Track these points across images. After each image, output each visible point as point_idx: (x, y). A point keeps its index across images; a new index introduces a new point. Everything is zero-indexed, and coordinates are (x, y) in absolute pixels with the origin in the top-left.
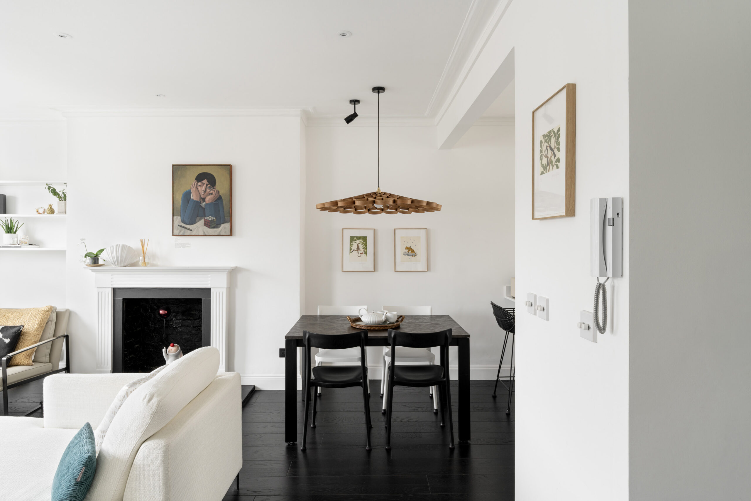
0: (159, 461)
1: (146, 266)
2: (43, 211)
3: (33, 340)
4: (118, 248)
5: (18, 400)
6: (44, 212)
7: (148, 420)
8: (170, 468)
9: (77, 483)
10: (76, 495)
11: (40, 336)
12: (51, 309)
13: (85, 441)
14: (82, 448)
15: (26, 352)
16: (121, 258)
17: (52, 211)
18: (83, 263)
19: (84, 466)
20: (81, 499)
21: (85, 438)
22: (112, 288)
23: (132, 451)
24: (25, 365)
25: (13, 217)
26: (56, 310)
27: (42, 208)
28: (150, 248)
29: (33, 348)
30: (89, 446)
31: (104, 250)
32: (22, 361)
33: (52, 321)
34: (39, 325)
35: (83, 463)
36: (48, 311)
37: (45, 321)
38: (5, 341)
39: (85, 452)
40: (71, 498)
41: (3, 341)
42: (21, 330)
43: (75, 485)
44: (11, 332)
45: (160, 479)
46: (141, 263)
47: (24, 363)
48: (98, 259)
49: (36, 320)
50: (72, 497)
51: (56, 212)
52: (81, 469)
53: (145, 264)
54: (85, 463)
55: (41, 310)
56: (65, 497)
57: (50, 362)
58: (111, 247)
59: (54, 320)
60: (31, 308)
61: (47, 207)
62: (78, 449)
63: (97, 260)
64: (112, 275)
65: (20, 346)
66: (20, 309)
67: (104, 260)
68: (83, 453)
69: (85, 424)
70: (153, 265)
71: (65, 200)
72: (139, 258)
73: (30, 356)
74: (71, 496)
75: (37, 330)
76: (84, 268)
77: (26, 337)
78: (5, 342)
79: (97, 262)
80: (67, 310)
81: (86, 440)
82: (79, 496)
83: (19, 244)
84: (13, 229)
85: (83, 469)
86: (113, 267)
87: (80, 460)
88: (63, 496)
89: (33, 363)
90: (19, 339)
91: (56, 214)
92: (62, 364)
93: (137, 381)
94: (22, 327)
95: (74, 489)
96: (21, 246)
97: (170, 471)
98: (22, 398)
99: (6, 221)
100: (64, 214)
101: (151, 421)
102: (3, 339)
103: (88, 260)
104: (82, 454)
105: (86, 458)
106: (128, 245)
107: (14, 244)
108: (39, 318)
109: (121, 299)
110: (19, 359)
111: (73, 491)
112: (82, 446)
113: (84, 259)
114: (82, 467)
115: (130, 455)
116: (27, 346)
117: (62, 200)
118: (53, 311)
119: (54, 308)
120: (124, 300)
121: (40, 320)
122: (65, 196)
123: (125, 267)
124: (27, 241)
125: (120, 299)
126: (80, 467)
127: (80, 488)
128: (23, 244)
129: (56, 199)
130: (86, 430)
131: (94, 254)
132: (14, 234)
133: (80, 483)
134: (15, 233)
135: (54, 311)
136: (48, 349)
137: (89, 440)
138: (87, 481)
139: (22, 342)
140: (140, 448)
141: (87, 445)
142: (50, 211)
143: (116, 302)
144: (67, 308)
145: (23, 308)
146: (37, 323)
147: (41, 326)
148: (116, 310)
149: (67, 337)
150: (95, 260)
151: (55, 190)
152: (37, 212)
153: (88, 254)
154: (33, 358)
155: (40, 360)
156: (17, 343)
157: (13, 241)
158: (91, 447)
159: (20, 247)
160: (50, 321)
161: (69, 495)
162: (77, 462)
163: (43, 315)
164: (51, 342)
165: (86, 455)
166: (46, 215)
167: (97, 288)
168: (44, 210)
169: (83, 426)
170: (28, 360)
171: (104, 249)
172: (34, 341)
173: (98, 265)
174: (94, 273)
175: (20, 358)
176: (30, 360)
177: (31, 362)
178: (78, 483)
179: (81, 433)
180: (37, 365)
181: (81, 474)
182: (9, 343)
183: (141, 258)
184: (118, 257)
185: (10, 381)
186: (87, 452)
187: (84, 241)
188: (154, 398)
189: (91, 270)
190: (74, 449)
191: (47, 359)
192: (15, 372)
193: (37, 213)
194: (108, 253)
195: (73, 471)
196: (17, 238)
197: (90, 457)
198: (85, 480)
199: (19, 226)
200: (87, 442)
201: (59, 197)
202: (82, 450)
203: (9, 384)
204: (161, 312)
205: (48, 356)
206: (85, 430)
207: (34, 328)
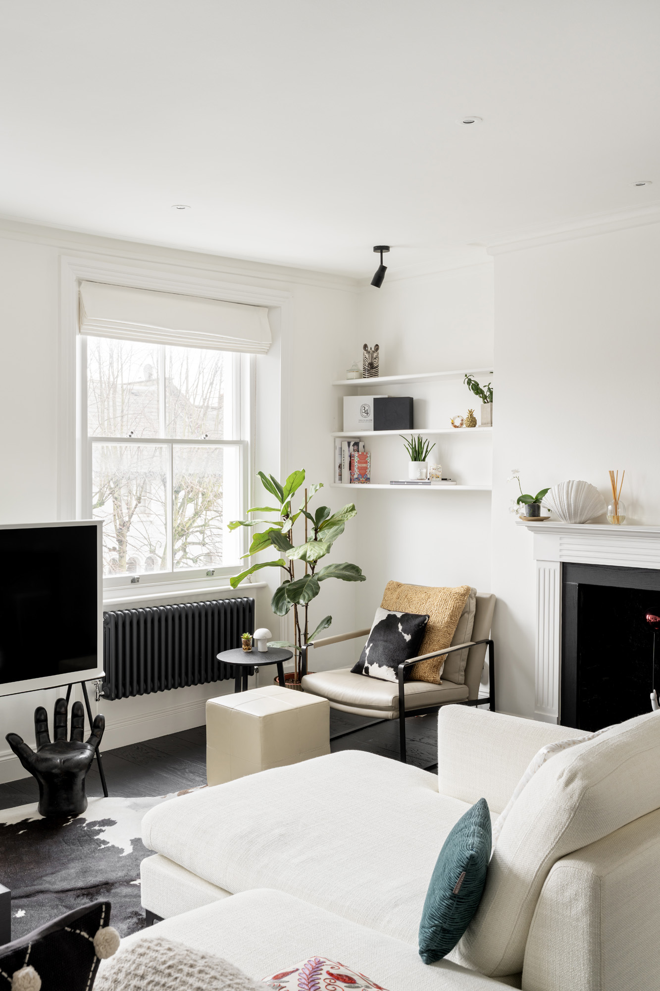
0: (581, 905)
1: (620, 525)
2: (461, 422)
3: (442, 641)
4: (570, 488)
5: (423, 738)
6: (462, 424)
7: (564, 818)
8: (602, 925)
9: (453, 895)
10: (453, 917)
11: (452, 636)
12: (468, 593)
13: (472, 828)
14: (465, 839)
15: (431, 660)
16: (575, 506)
17: (473, 423)
18: (514, 513)
19: (463, 870)
20: (461, 926)
21: (473, 824)
22: (560, 562)
23: (539, 869)
24: (430, 682)
25: (421, 434)
26: (475, 594)
27: (458, 417)
28: (626, 489)
29: (442, 656)
30: (476, 839)
31: (548, 491)
32: (426, 674)
33: (469, 612)
34: (451, 617)
35: (463, 865)
36: (464, 595)
37: (459, 612)
38: (405, 638)
39: (468, 847)
40: (445, 919)
41: (403, 637)
42: (426, 622)
43: (450, 898)
44: (413, 624)
45: (584, 939)
46: (609, 517)
47: (428, 679)
48: (539, 507)
49: (446, 609)
50: (447, 918)
51: (479, 423)
52: (459, 874)
53: (618, 520)
54: (466, 865)
55: (453, 592)
56: (437, 914)
57: (465, 684)
58: (559, 485)
59: (473, 611)
60: (440, 588)
61: (465, 416)
62: (460, 838)
63: (537, 510)
64: (561, 538)
65: (424, 649)
66: (426, 587)
67: (549, 510)
68: (465, 848)
69: (479, 799)
70: (632, 523)
71: (492, 402)
72: (608, 507)
73: (437, 669)
74: (446, 916)
75: (448, 625)
76: (517, 523)
77: (433, 635)
78: (405, 640)
79: (536, 512)
80: (492, 596)
81: (474, 827)
82: (458, 920)
83: (429, 479)
84: (422, 453)
85: (463, 875)
86: (563, 523)
87: (459, 858)
88: (434, 911)
89: (441, 682)
90: (424, 638)
91: (479, 426)
92: (484, 691)
93: (566, 743)
94: (427, 618)
95: (449, 904)
96: (430, 482)
97: (602, 930)
98: (428, 737)
99: (412, 440)
100: (489, 426)
101: (570, 822)
102: (403, 633)
103: (524, 509)
104: (463, 849)
105: (467, 858)
106: (589, 482)
107: (423, 478)
108: (451, 604)
109: (576, 585)
110: (424, 670)
111: (448, 908)
112: (466, 835)
113: (516, 507)
114: (461, 871)
115: (536, 875)
116: (434, 651)
117: (488, 402)
118: (470, 596)
119: (472, 590)
120: (581, 586)
121: (452, 609)
122: (491, 393)
123: (583, 523)
124: (439, 474)
125: (573, 583)
126: (459, 869)
127: (458, 906)
128: (434, 479)
129: (478, 400)
130: (479, 810)
131: (532, 498)
132: (423, 462)
133: (458, 898)
134: (424, 460)
135: (473, 595)
136: (463, 660)
137: (480, 828)
138: (469, 898)
139: (427, 642)
140: (553, 868)
141: (474, 836)
142: (471, 422)
143: (568, 589)
144: (492, 592)
145: (430, 586)
146: (448, 613)
147: (453, 619)
148: (567, 605)
149: (491, 643)
150: (534, 508)
151: (478, 385)
152: (452, 423)
153: (522, 499)
154: (441, 673)
155: (451, 677)
156: (421, 644)
157: (421, 473)
158: (478, 842)
159: (429, 484)
160: (466, 612)
161: (442, 913)
162: (455, 861)
163: (456, 601)
164: (468, 649)
165: (468, 851)
166: (465, 429)
167: (537, 560)
168: (462, 420)
169: (476, 803)
170: (434, 675)
171: (549, 489)
172: (442, 643)
173: (539, 517)
174: (532, 533)
175: (423, 668)
176: (437, 675)
177: (438, 678)
178: (455, 897)
179: (472, 813)
180: (448, 686)
181: (460, 881)
182: (410, 640)
183: (610, 507)
184: (571, 506)
185: (408, 704)
186: (471, 848)
187: (517, 475)
188: (577, 780)
189: (528, 527)
190: (457, 837)
191: (461, 679)
192: (417, 691)
193: (452, 427)
194: (554, 496)
195: (450, 873)
196: (427, 468)
197: (473, 857)
198: (466, 895)
199: (429, 450)
200: (476, 831)
201: (483, 398)
202: (464, 842)
203: (408, 709)
204: (648, 617)
205: (463, 673)
206: (477, 810)
207: (443, 622)
